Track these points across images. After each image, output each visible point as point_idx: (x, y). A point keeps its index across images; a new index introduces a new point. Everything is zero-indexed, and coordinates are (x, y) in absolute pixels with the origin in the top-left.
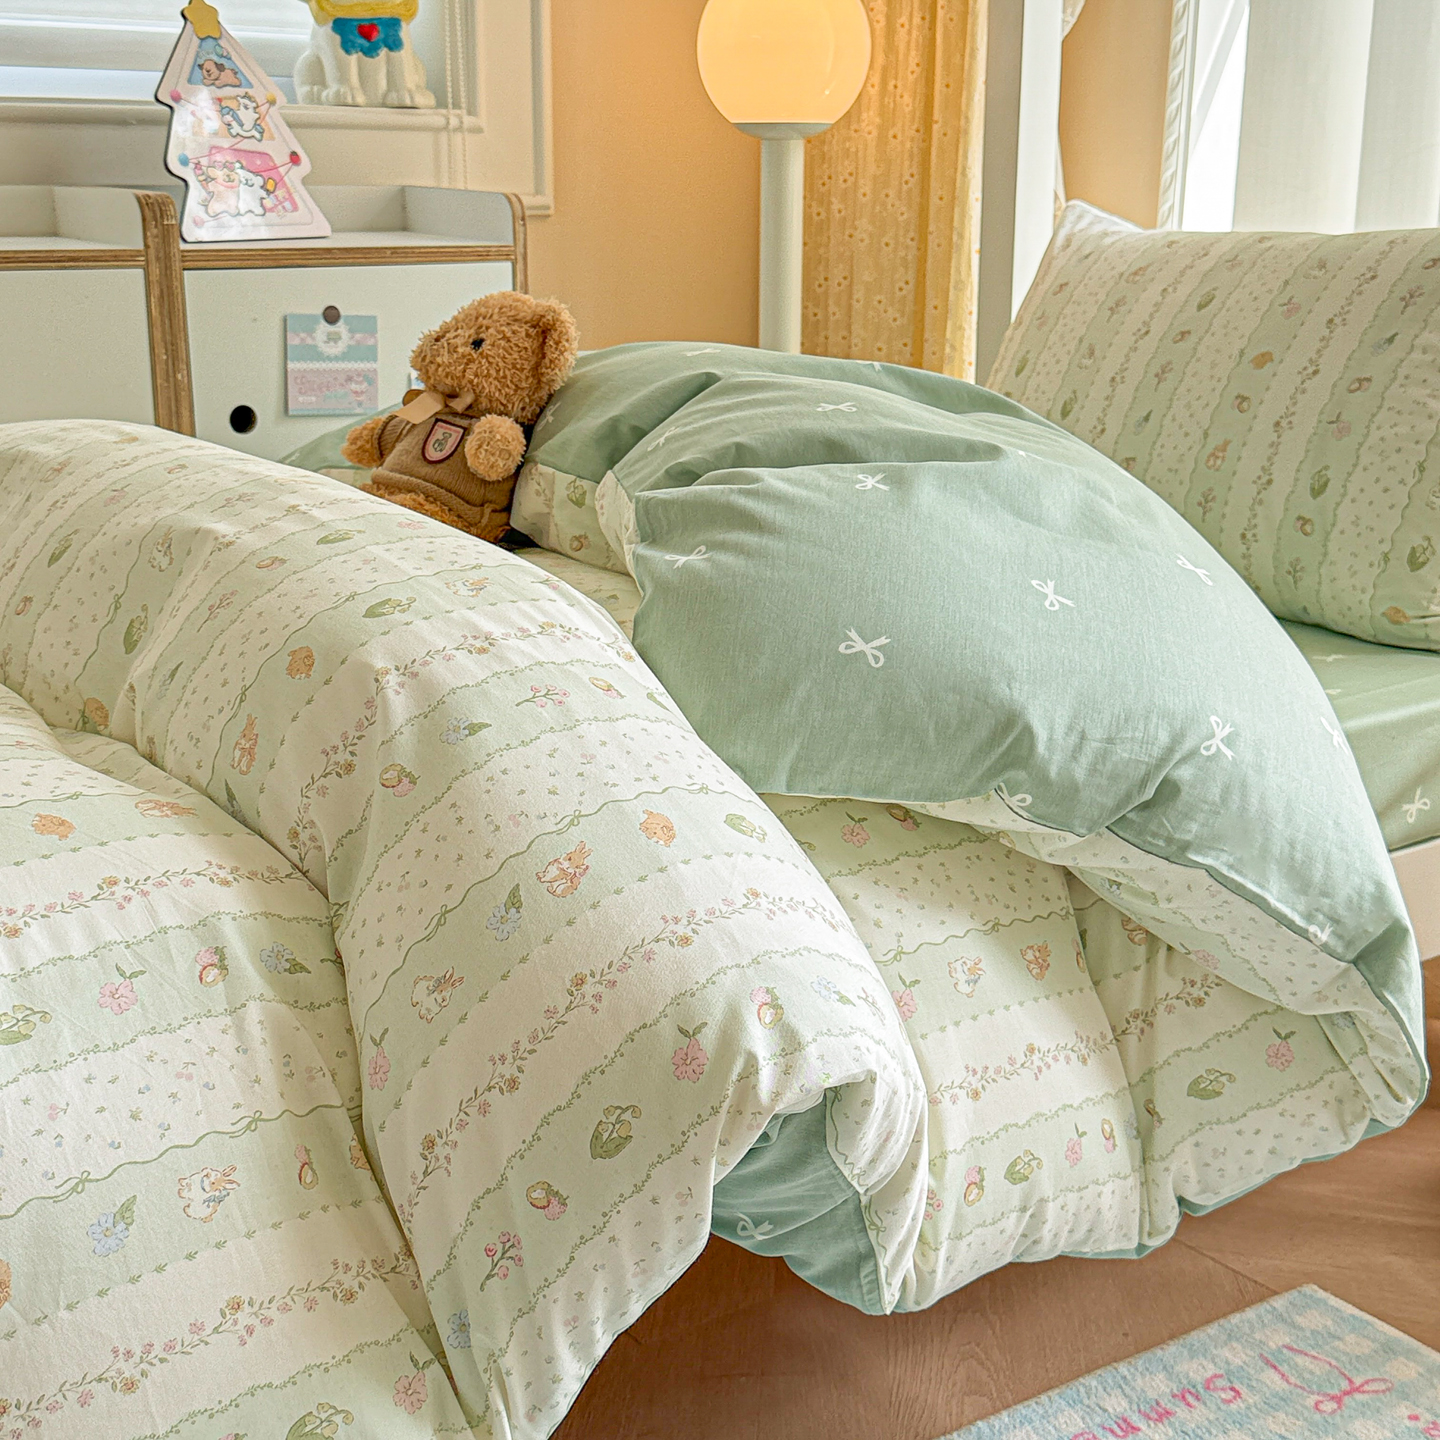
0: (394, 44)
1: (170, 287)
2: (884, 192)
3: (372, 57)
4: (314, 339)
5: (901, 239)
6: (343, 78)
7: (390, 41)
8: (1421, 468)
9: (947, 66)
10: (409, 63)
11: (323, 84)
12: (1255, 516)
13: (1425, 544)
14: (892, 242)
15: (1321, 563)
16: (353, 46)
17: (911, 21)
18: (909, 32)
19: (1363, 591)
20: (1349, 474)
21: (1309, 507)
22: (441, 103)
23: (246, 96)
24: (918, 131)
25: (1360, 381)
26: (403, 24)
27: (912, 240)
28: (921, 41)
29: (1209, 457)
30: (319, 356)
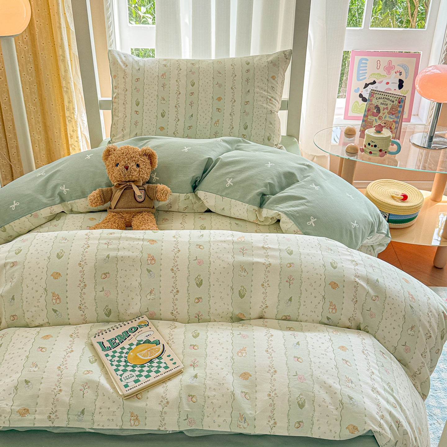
8: (266, 119)
13: (270, 135)
21: (245, 132)
25: (247, 102)
29: (214, 124)
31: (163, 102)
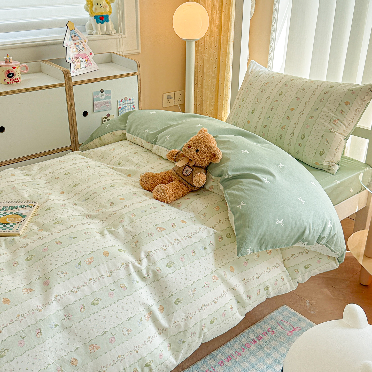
0: (107, 21)
1: (70, 90)
2: (211, 48)
3: (103, 24)
4: (99, 96)
5: (214, 58)
6: (97, 29)
7: (106, 20)
8: (323, 136)
9: (224, 24)
10: (110, 24)
11: (92, 29)
12: (290, 141)
13: (323, 151)
14: (212, 59)
15: (303, 152)
16: (99, 22)
17: (216, 12)
18: (216, 14)
19: (311, 159)
20: (309, 136)
21: (301, 141)
22: (117, 32)
23: (81, 42)
24: (218, 36)
25: (311, 117)
26: (109, 16)
27: (217, 58)
28: (219, 17)
29: (282, 128)
30: (100, 100)
31: (257, 103)
